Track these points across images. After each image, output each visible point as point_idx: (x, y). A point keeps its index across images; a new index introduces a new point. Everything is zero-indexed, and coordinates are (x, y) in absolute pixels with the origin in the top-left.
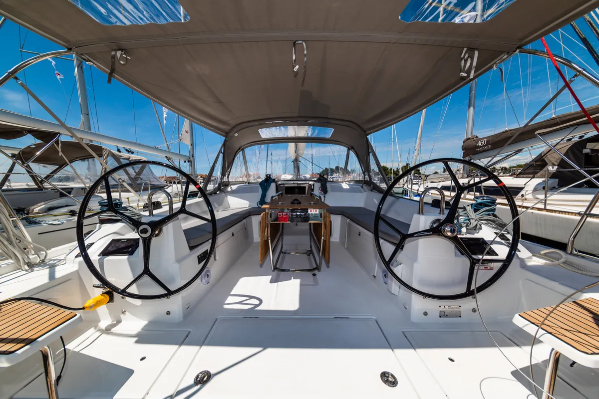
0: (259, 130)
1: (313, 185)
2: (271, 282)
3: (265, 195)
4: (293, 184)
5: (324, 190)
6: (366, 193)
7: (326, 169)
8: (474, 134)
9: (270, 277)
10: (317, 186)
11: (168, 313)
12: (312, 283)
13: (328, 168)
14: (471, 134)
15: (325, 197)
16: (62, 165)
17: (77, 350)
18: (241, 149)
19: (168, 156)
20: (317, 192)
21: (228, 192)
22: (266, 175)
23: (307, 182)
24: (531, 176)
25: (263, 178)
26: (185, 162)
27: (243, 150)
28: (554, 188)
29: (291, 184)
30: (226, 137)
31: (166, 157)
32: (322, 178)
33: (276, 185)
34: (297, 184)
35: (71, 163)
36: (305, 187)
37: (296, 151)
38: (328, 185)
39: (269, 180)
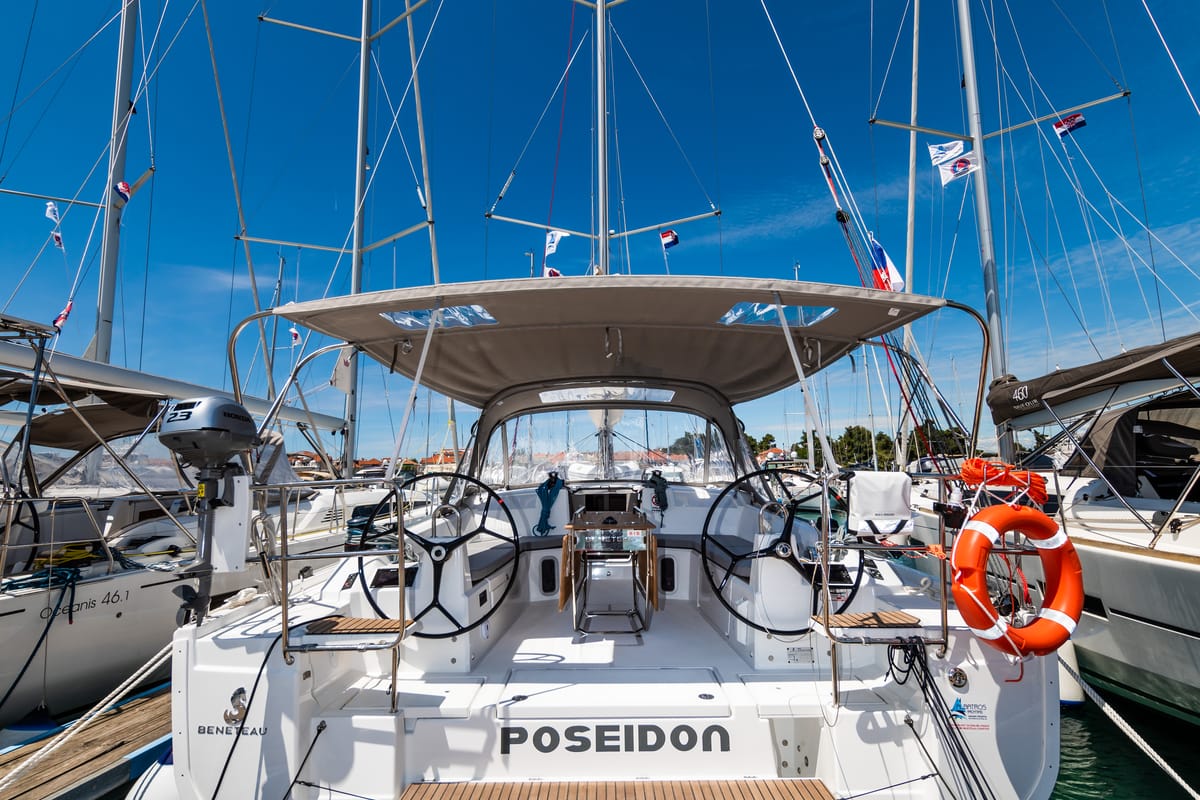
0: (540, 395)
1: (641, 492)
2: (573, 643)
3: (549, 512)
4: (600, 488)
5: (662, 503)
6: (742, 508)
7: (687, 434)
8: (1011, 371)
9: (571, 639)
10: (648, 495)
11: (454, 661)
12: (636, 643)
13: (692, 433)
14: (1003, 370)
15: (662, 516)
16: (86, 447)
17: (368, 687)
18: (502, 423)
19: (302, 422)
20: (647, 504)
21: (476, 506)
22: (550, 474)
23: (630, 485)
24: (1075, 472)
25: (542, 477)
26: (334, 433)
27: (504, 423)
28: (1102, 497)
29: (595, 490)
30: (484, 408)
31: (299, 424)
32: (656, 479)
33: (569, 493)
34: (609, 489)
35: (106, 441)
36: (624, 496)
37: (606, 420)
38: (669, 492)
39: (555, 483)
